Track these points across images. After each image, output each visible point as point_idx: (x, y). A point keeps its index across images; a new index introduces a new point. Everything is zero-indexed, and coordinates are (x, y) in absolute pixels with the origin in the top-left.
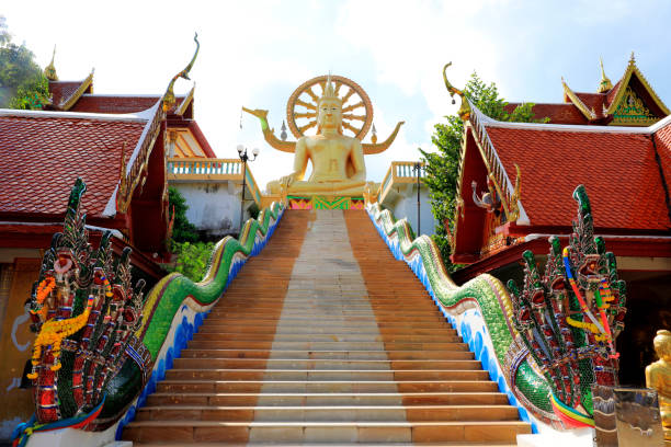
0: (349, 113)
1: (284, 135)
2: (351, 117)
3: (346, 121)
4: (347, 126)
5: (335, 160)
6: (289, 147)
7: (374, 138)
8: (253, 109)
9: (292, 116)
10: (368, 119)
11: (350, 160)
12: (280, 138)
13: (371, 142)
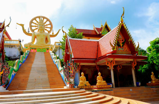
0: (46, 26)
1: (29, 31)
2: (47, 27)
3: (46, 28)
4: (46, 30)
5: (42, 39)
6: (30, 35)
7: (53, 33)
8: (20, 24)
9: (31, 26)
10: (51, 28)
11: (46, 39)
12: (27, 32)
13: (52, 34)
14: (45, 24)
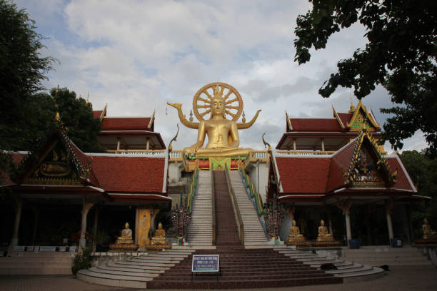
0: (229, 105)
1: (191, 119)
2: (230, 108)
3: (227, 109)
4: (228, 113)
5: (222, 135)
6: (196, 127)
7: (244, 120)
8: (173, 103)
9: (196, 107)
10: (240, 108)
11: (230, 134)
12: (188, 120)
13: (241, 122)
14: (227, 101)
